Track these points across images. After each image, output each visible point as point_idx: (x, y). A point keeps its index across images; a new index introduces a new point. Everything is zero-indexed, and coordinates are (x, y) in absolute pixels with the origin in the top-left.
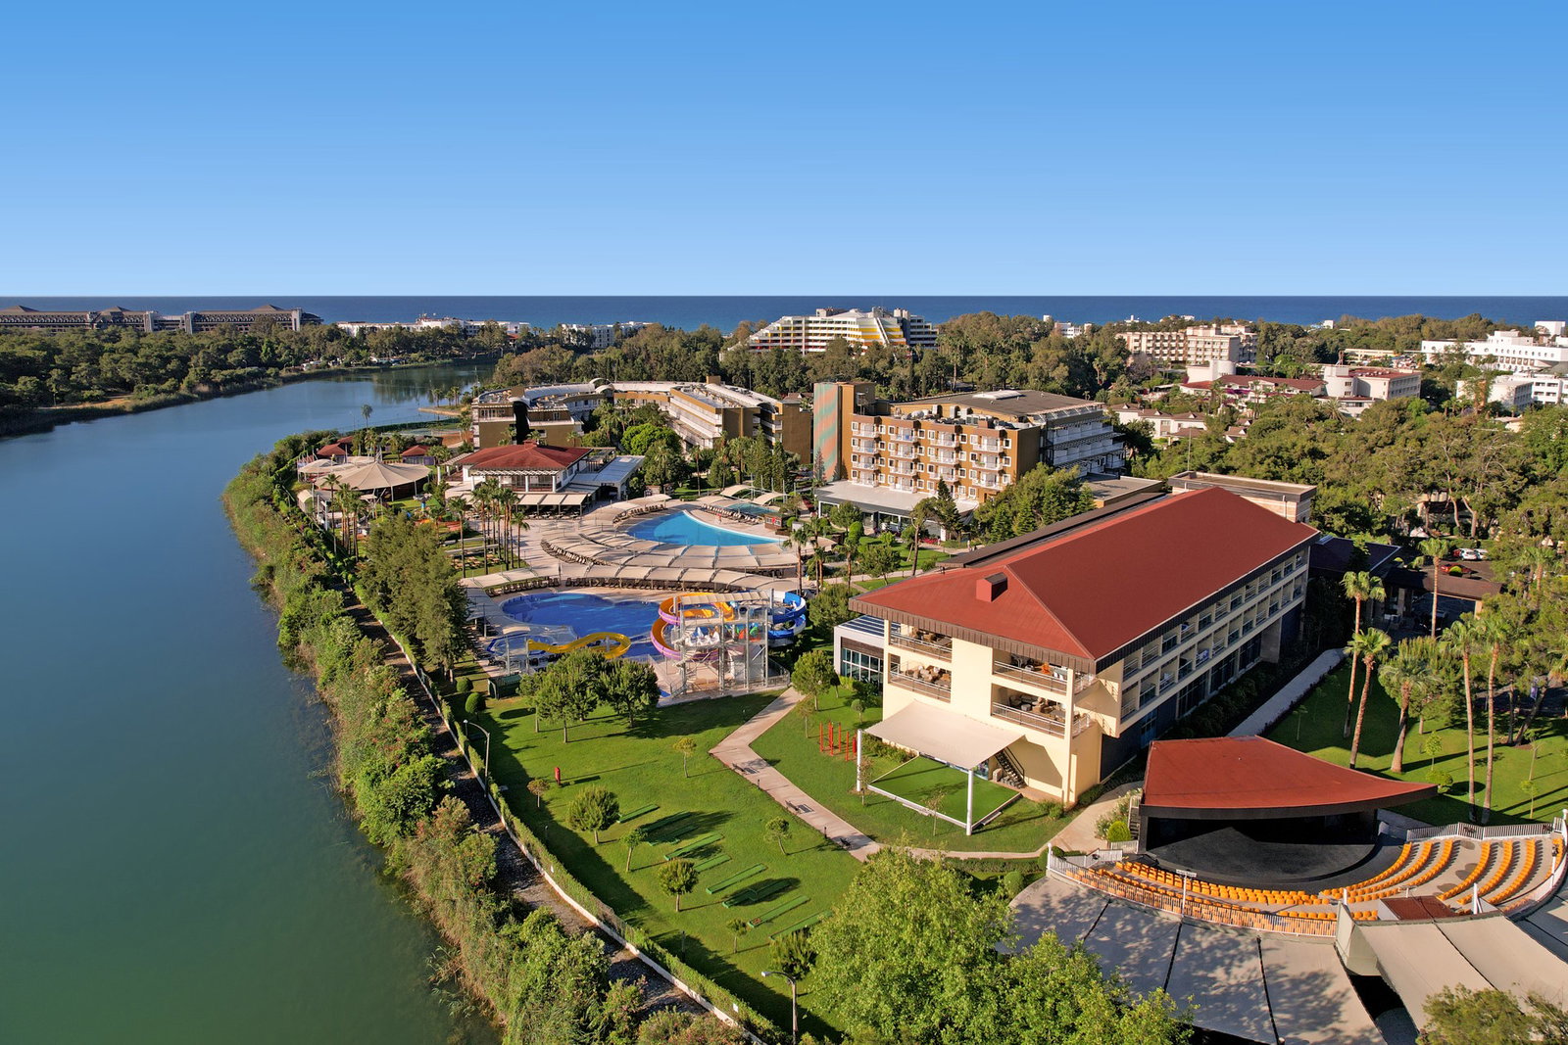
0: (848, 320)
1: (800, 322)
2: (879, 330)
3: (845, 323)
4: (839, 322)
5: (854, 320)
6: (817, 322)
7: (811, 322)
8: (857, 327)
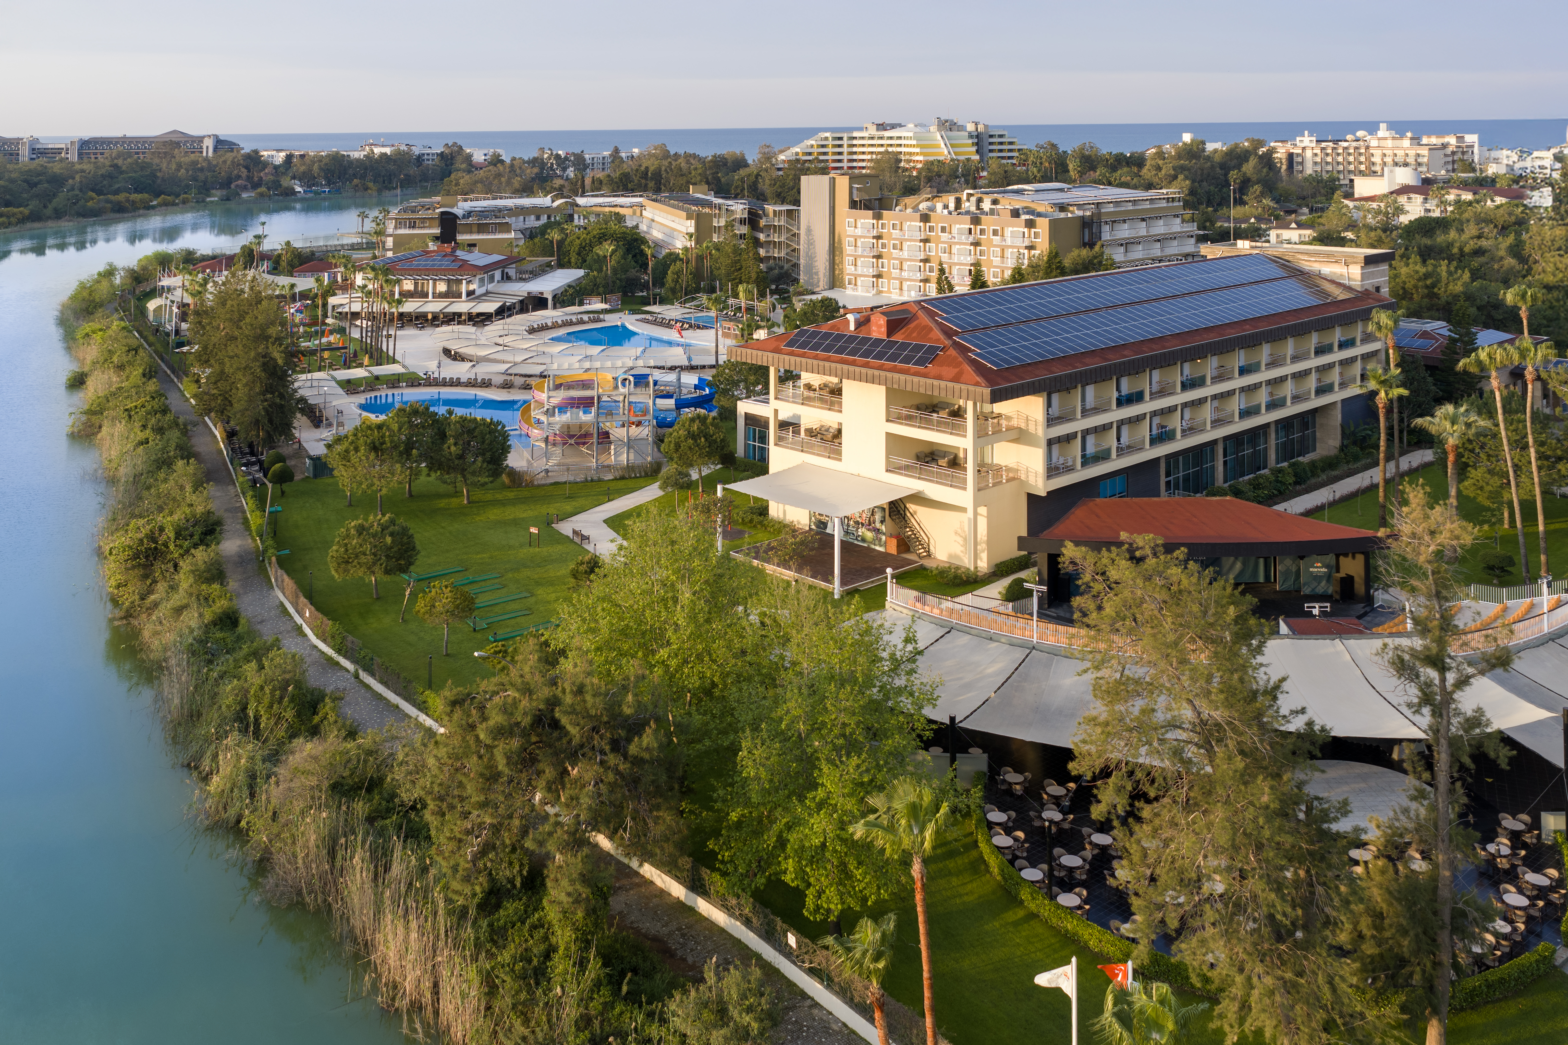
0: (903, 134)
1: (841, 139)
2: (943, 145)
3: (900, 138)
4: (891, 138)
5: (911, 134)
6: (863, 138)
7: (855, 138)
8: (914, 142)
